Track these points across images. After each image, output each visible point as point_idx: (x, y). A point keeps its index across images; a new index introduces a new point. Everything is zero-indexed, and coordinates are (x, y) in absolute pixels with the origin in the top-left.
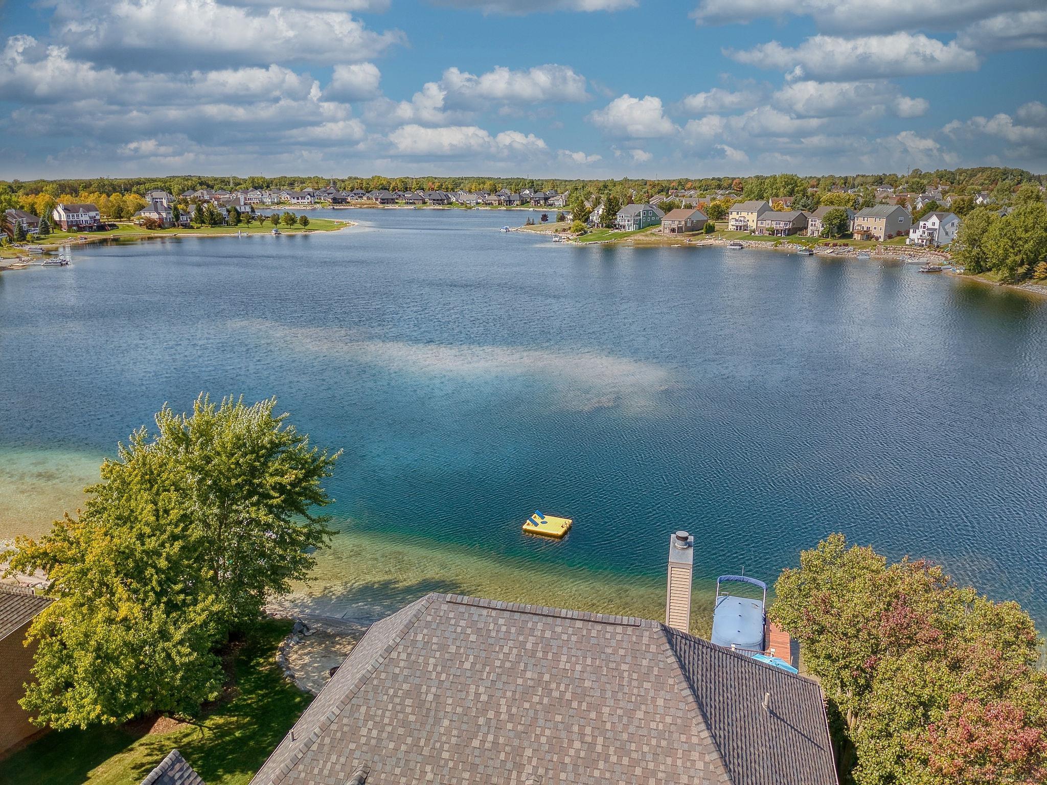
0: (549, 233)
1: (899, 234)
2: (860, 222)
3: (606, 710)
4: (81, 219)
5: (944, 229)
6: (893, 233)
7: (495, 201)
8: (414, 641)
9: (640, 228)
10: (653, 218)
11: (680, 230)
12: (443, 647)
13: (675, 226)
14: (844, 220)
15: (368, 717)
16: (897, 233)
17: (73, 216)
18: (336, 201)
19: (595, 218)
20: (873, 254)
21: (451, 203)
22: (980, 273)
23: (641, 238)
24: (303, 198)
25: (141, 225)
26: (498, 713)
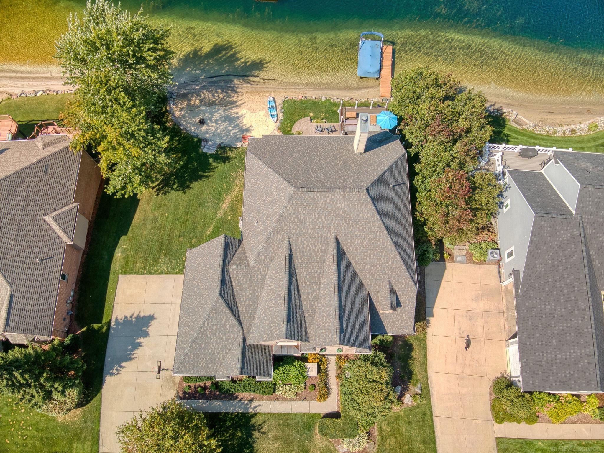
3: (352, 215)
8: (293, 204)
12: (302, 204)
15: (285, 225)
26: (322, 220)
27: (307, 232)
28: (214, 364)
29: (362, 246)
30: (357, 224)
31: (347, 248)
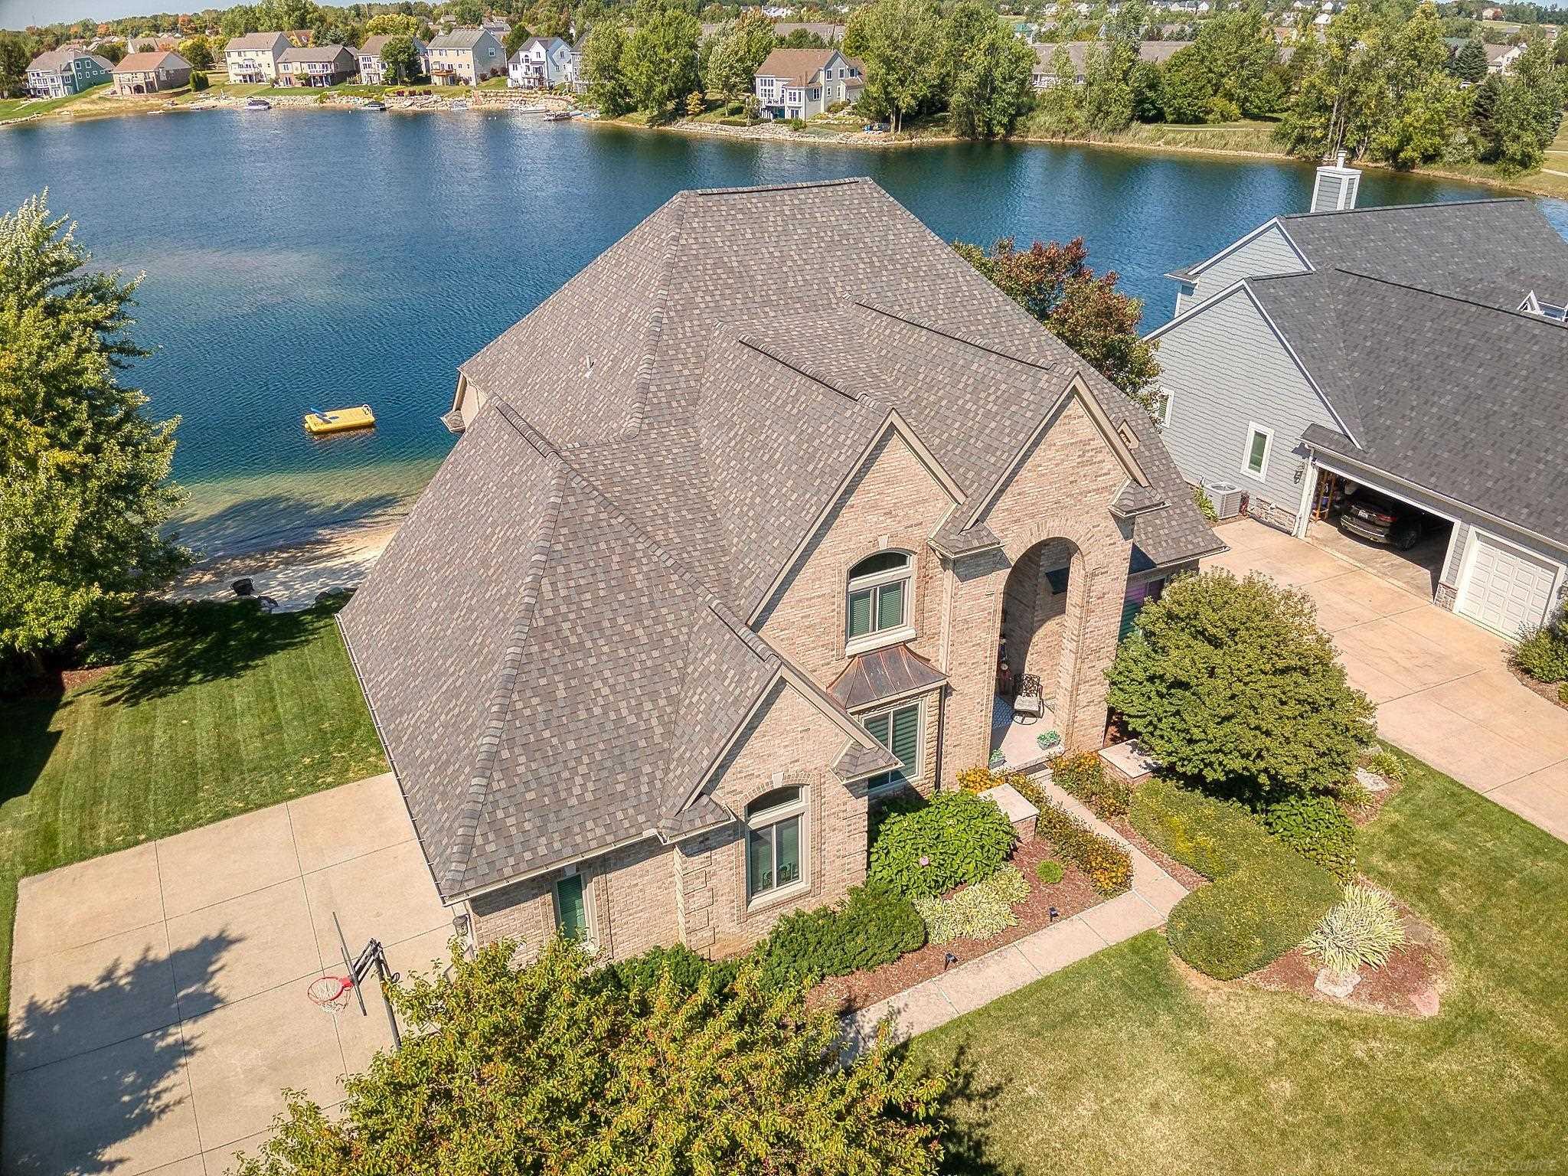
1: (496, 73)
2: (436, 58)
3: (867, 240)
6: (486, 72)
9: (77, 91)
10: (96, 72)
11: (151, 88)
14: (410, 55)
16: (493, 71)
20: (470, 106)
22: (620, 115)
23: (82, 107)
26: (794, 262)
30: (893, 261)
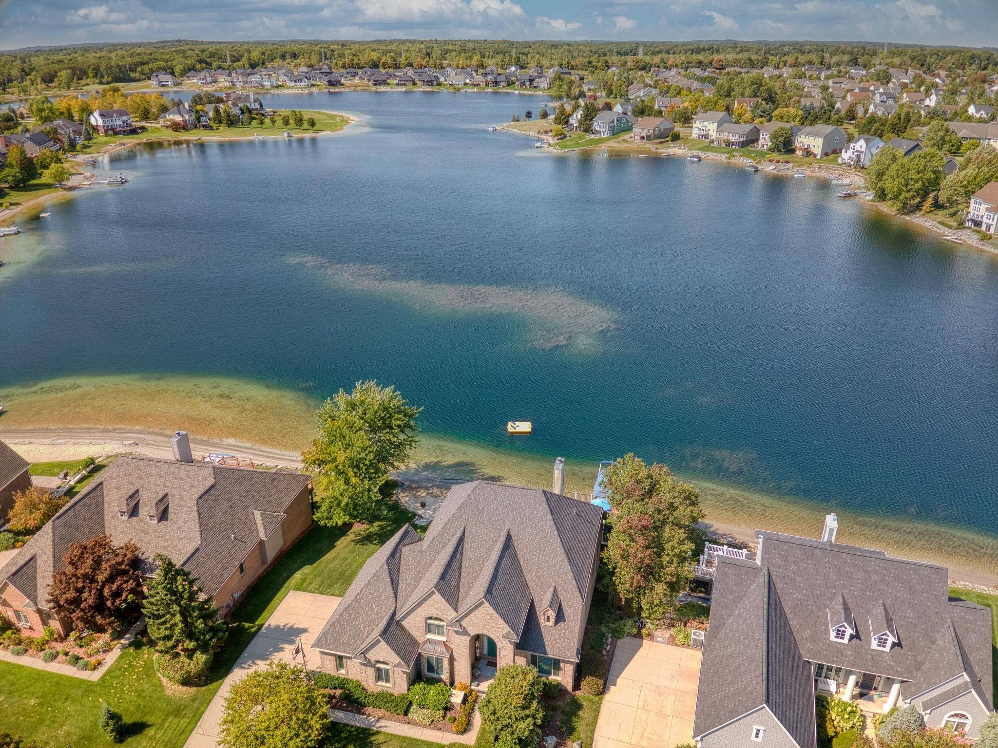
0: (532, 133)
1: (835, 152)
2: (802, 140)
4: (115, 123)
5: (870, 151)
6: (829, 151)
7: (482, 82)
9: (613, 134)
10: (626, 125)
11: (649, 138)
13: (644, 134)
14: (788, 137)
16: (832, 151)
17: (108, 121)
18: (331, 83)
19: (574, 121)
20: (808, 172)
21: (439, 84)
23: (614, 145)
24: (300, 81)
25: (167, 127)
27: (483, 523)
28: (356, 641)
29: (533, 544)
30: (530, 520)
31: (518, 544)
